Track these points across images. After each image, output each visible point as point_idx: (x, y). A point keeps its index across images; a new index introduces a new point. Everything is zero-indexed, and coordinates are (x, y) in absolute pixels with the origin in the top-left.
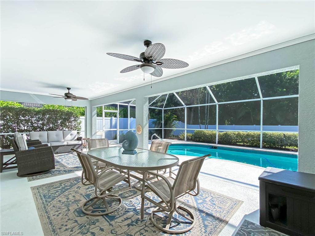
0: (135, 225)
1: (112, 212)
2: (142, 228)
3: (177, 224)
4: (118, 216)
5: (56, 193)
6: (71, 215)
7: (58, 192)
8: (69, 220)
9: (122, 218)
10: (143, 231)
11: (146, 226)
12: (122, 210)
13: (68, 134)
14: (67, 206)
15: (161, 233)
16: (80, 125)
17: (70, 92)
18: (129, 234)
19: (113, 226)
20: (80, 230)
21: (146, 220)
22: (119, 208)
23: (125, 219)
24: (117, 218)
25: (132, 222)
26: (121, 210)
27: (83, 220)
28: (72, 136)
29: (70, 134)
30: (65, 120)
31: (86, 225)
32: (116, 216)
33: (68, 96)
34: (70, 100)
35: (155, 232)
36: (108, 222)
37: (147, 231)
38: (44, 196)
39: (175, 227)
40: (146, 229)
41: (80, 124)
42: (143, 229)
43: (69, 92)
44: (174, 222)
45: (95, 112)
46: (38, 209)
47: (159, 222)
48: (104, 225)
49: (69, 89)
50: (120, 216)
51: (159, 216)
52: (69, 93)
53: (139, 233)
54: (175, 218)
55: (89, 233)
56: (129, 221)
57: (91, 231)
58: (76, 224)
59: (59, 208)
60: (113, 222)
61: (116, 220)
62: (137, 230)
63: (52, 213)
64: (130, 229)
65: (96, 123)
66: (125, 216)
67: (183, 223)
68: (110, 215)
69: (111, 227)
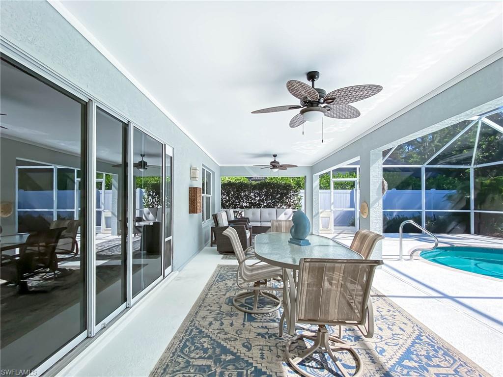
0: (266, 338)
1: (257, 314)
2: (269, 344)
3: (319, 367)
4: (259, 321)
5: (230, 276)
6: (223, 299)
7: (232, 275)
8: (217, 303)
9: (260, 325)
10: (266, 348)
11: (276, 346)
12: (269, 317)
13: (282, 213)
14: (227, 291)
15: (284, 362)
16: (300, 202)
17: (277, 160)
18: (250, 342)
19: (244, 327)
20: (216, 316)
21: (283, 339)
22: (268, 313)
23: (262, 327)
24: (257, 322)
25: (267, 333)
26: (269, 315)
27: (226, 308)
28: (286, 216)
29: (284, 213)
30: (282, 195)
31: (224, 314)
32: (257, 319)
33: (274, 165)
34: (276, 170)
35: (278, 356)
36: (244, 321)
37: (271, 350)
38: (220, 275)
39: (311, 369)
40: (272, 348)
41: (300, 200)
42: (270, 346)
43: (275, 160)
44: (316, 363)
45: (317, 183)
46: (207, 284)
47: (296, 351)
48: (238, 321)
49: (275, 156)
50: (260, 322)
51: (305, 345)
52: (275, 162)
53: (259, 347)
54: (325, 359)
55: (220, 322)
56: (263, 331)
57: (222, 320)
58: (219, 309)
59: (220, 290)
60: (247, 324)
61: (252, 323)
62: (262, 344)
63: (212, 292)
64: (257, 339)
65: (318, 199)
66: (265, 324)
67: (331, 371)
68: (253, 315)
69: (242, 326)
